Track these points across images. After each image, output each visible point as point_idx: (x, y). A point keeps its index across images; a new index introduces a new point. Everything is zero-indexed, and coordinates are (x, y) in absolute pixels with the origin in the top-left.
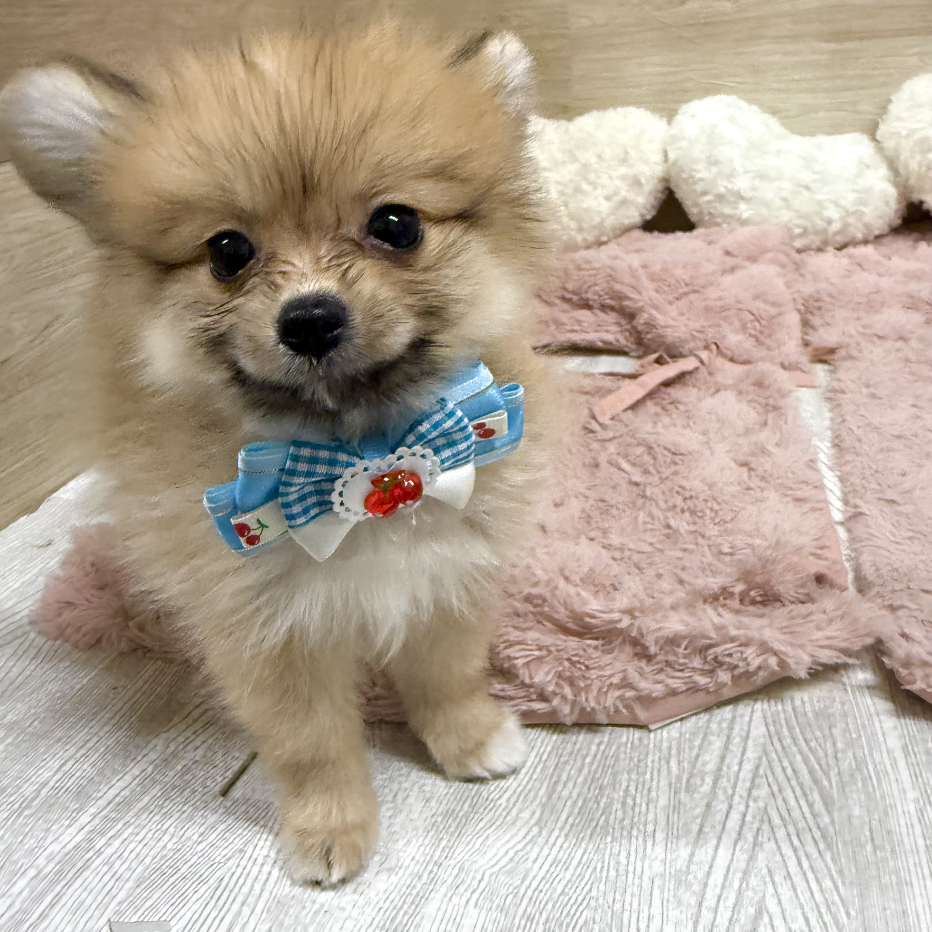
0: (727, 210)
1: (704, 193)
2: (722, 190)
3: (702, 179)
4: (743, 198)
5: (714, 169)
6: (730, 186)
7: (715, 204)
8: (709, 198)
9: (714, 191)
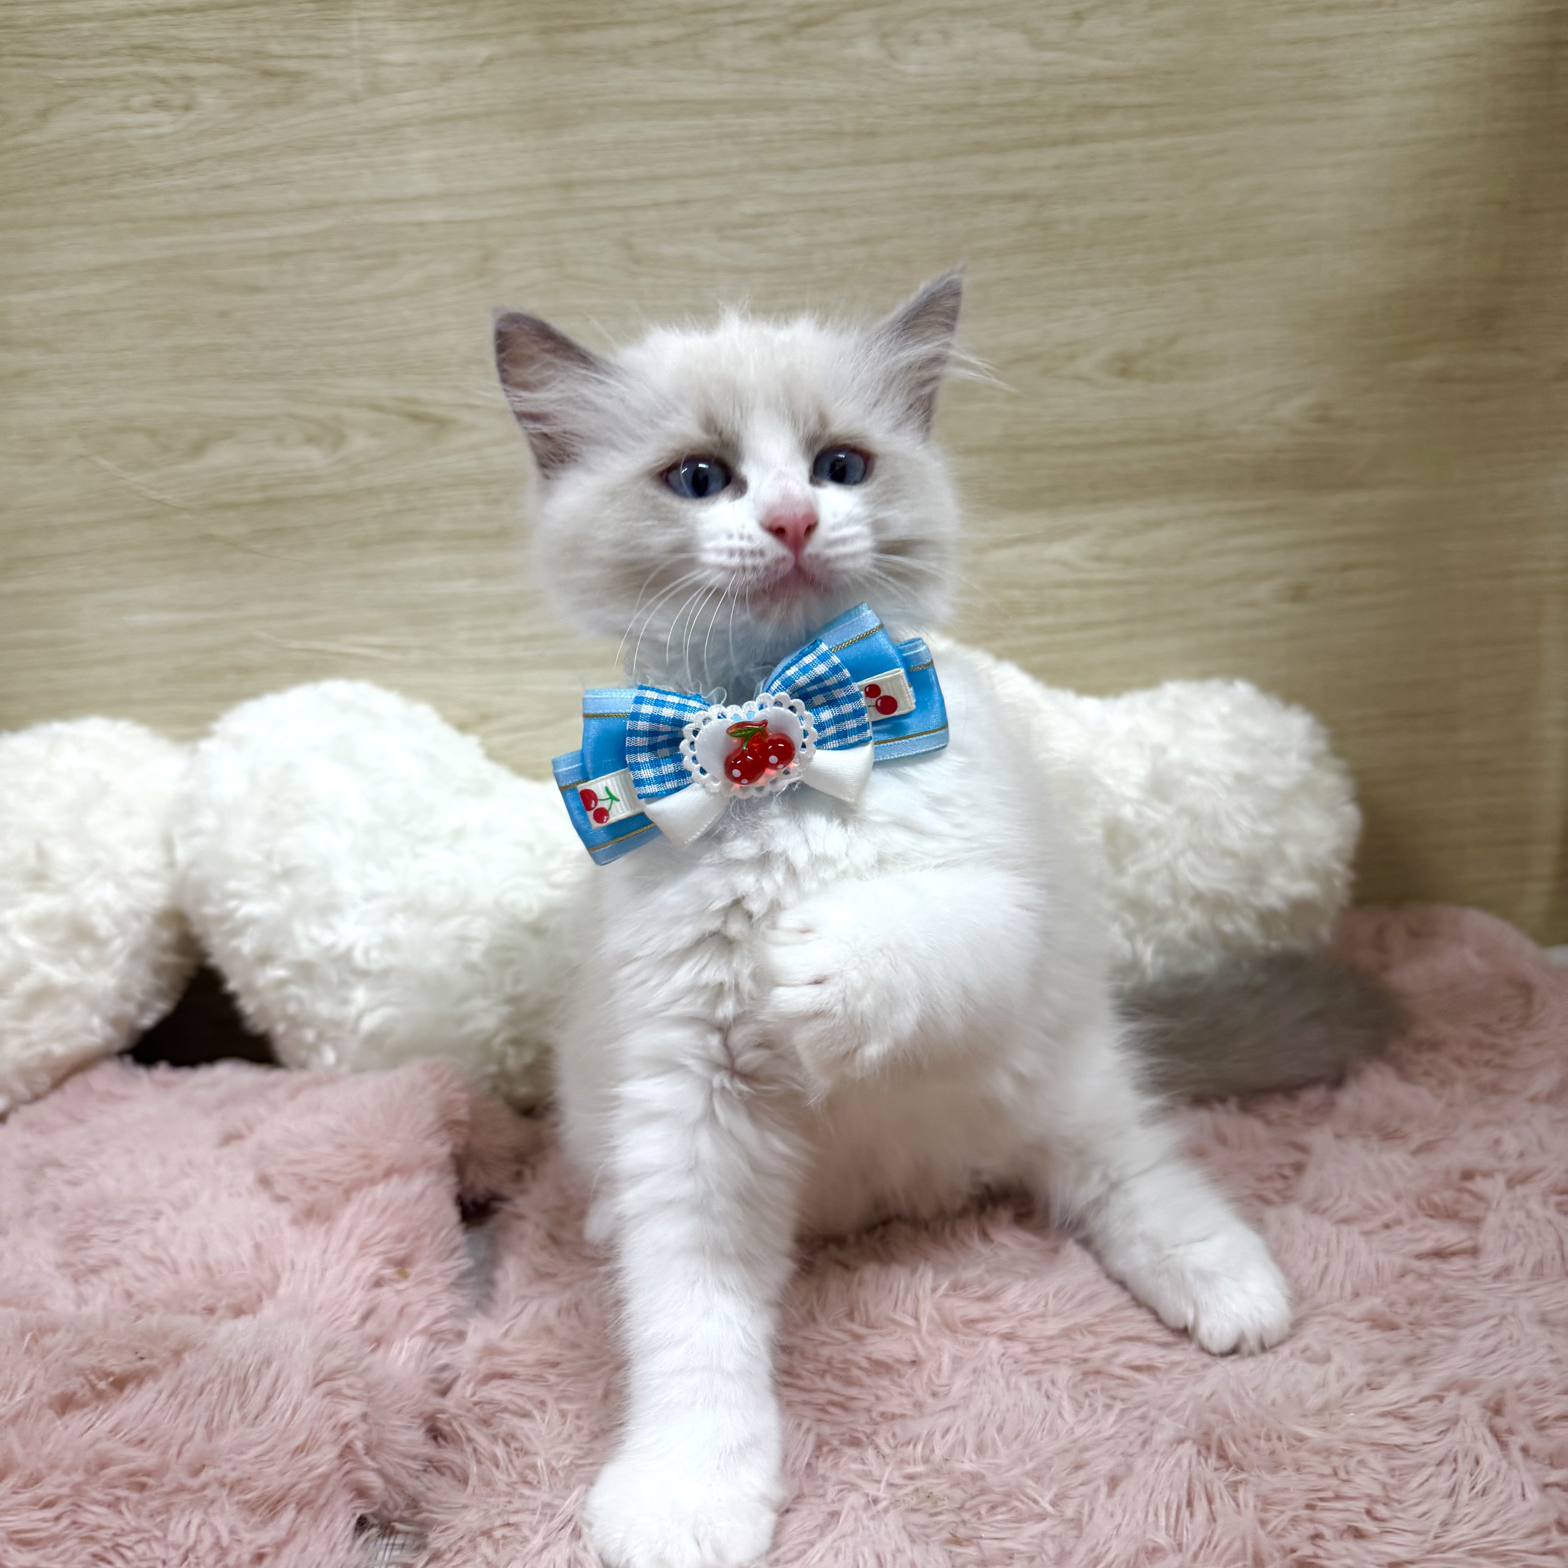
0: (324, 1008)
1: (265, 959)
2: (306, 950)
3: (250, 921)
4: (363, 974)
5: (285, 890)
6: (327, 938)
7: (293, 989)
8: (278, 972)
9: (289, 955)
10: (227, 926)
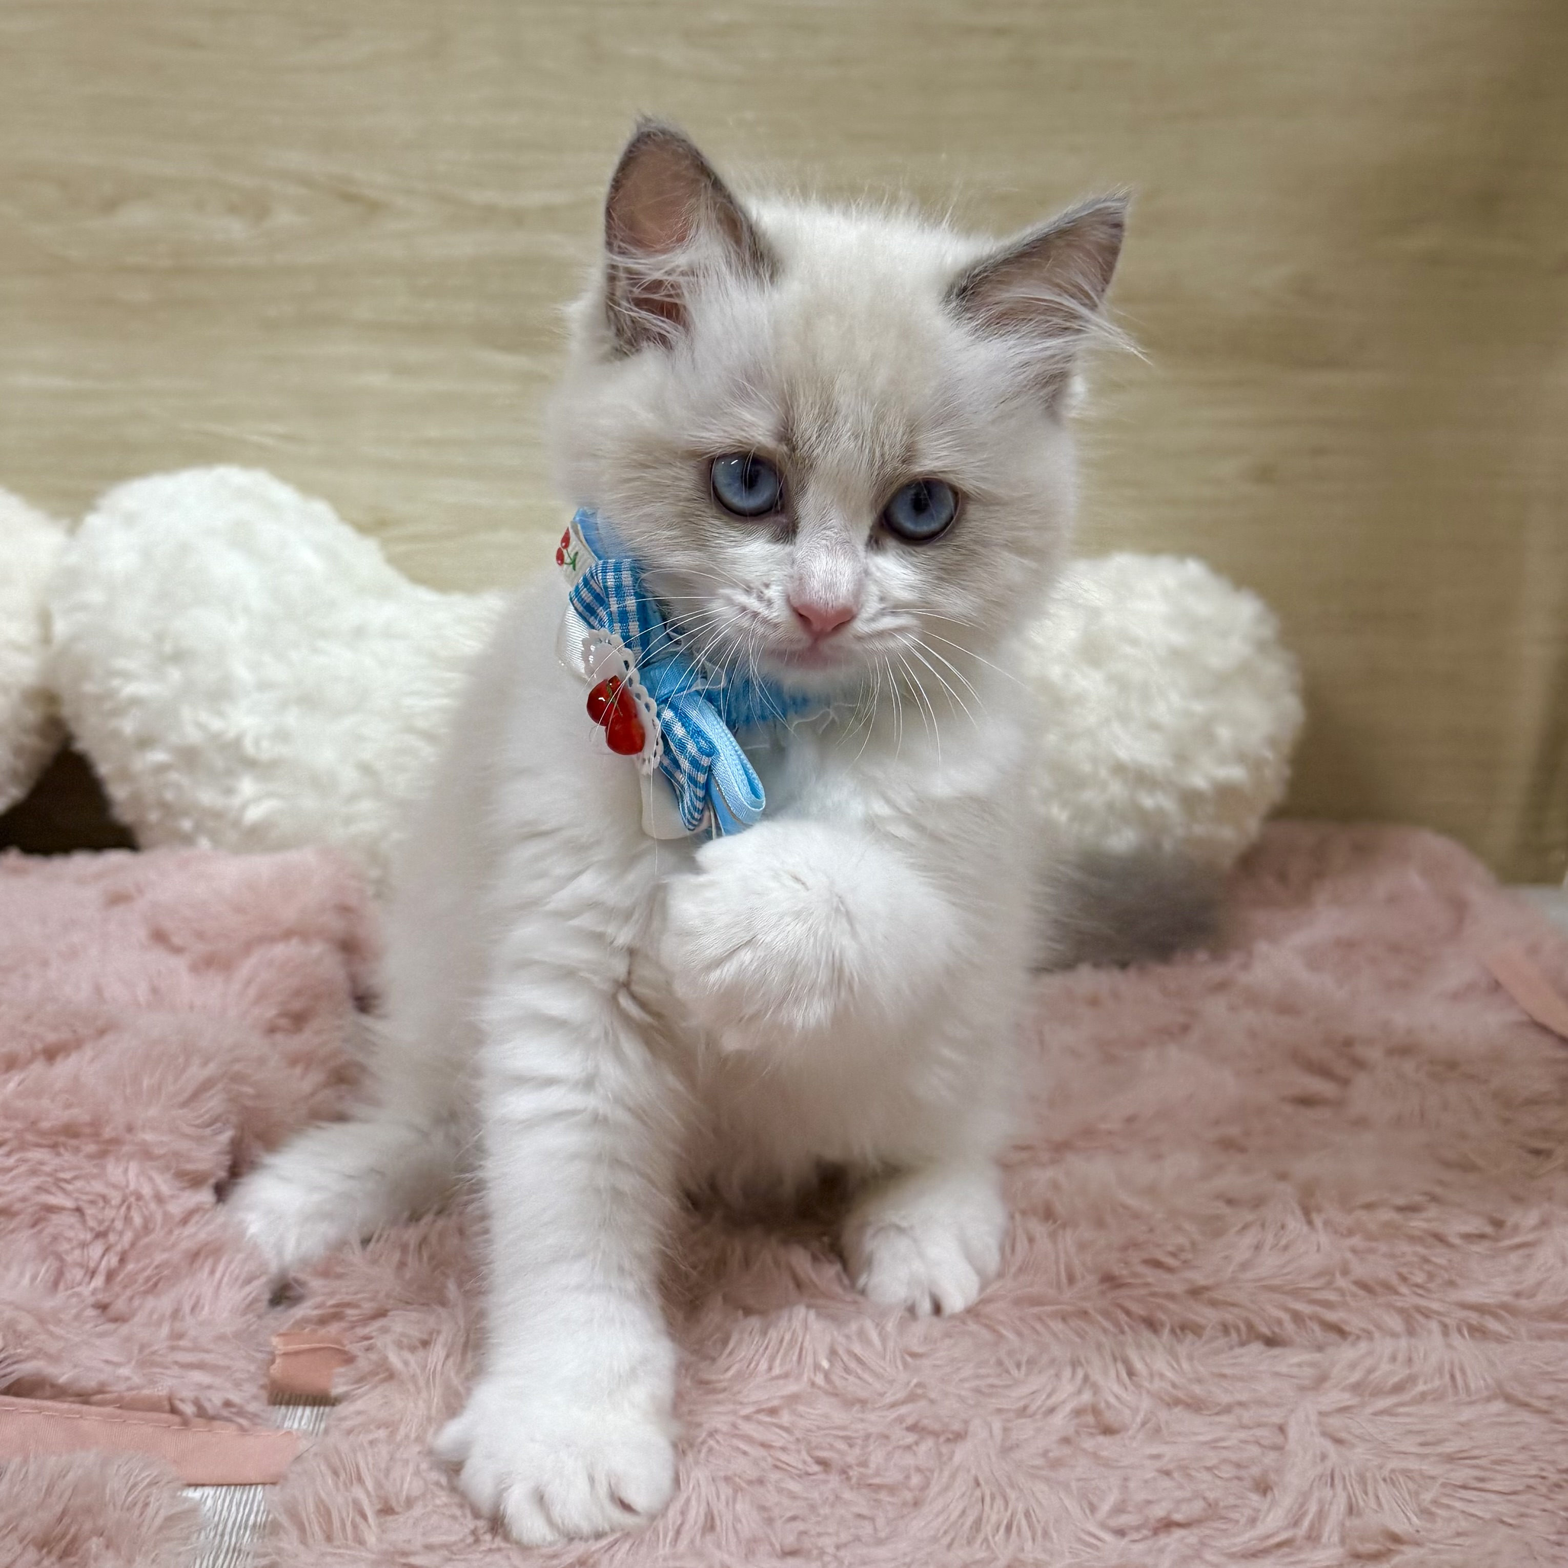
0: (207, 797)
1: (145, 742)
2: (193, 736)
3: (136, 701)
4: (251, 764)
5: (175, 674)
6: (216, 724)
7: (174, 776)
8: (158, 756)
9: (173, 738)
10: (108, 706)
